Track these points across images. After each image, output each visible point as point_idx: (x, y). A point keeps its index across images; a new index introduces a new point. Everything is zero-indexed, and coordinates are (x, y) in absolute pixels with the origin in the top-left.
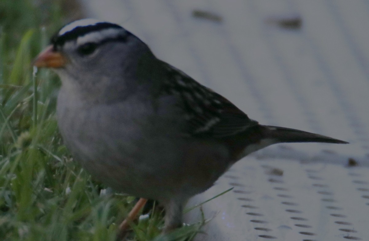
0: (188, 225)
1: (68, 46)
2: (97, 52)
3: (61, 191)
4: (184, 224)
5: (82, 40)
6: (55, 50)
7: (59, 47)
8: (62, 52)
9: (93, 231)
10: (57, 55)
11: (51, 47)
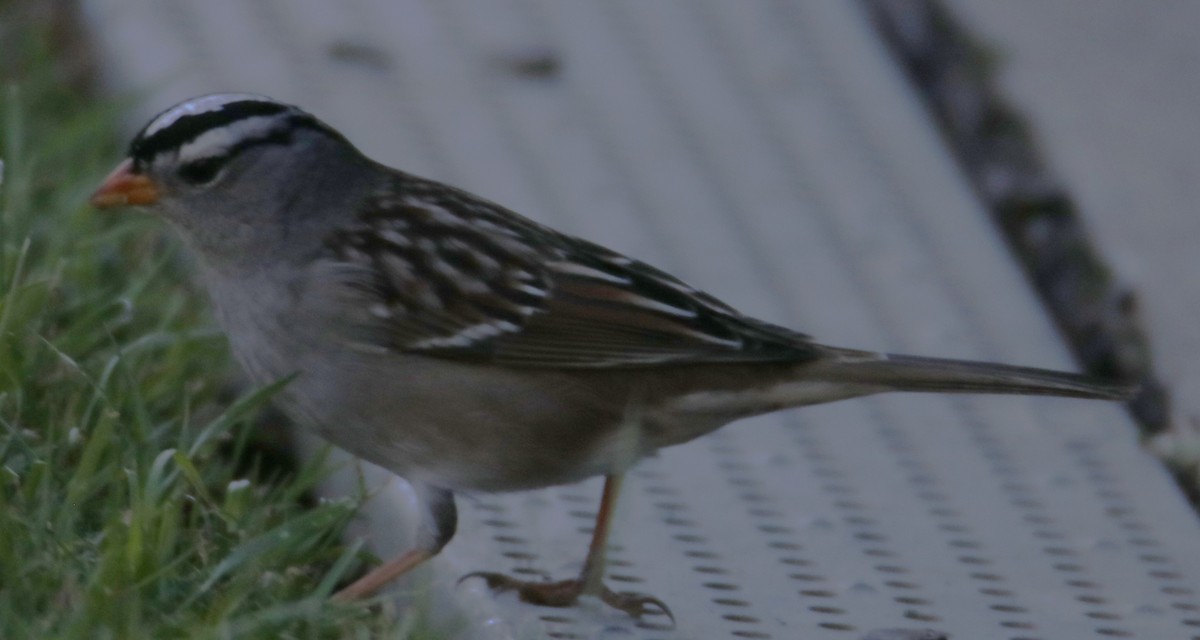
0: (331, 501)
1: (162, 161)
2: (221, 175)
3: (59, 435)
4: (323, 500)
5: (193, 150)
6: (135, 170)
7: (144, 165)
8: (150, 171)
9: (128, 518)
10: (141, 179)
11: (128, 162)
